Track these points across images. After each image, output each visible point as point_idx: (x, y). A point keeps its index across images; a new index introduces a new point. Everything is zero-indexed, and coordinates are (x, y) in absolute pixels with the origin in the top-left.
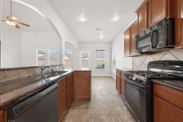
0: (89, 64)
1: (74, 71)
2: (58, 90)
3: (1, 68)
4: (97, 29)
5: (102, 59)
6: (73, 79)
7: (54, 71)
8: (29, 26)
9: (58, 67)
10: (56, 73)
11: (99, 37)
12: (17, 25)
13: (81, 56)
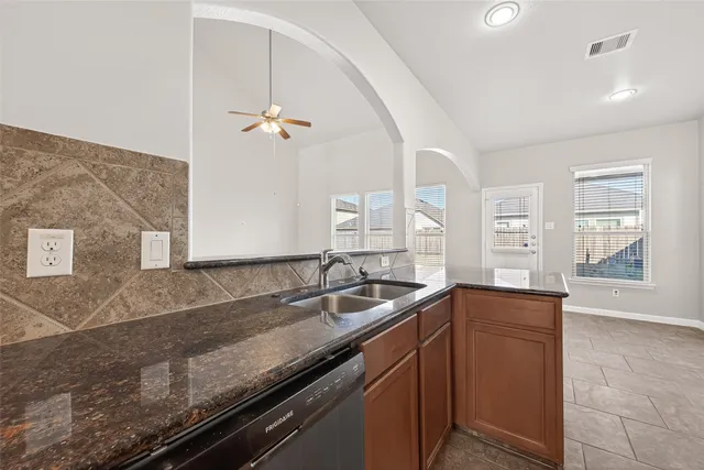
0: (535, 248)
1: (459, 286)
2: (365, 389)
3: (190, 259)
4: (596, 49)
5: (613, 224)
6: (452, 326)
7: (369, 278)
8: (308, 125)
9: (386, 262)
10: (377, 287)
11: (607, 99)
12: (283, 130)
13: (489, 210)
